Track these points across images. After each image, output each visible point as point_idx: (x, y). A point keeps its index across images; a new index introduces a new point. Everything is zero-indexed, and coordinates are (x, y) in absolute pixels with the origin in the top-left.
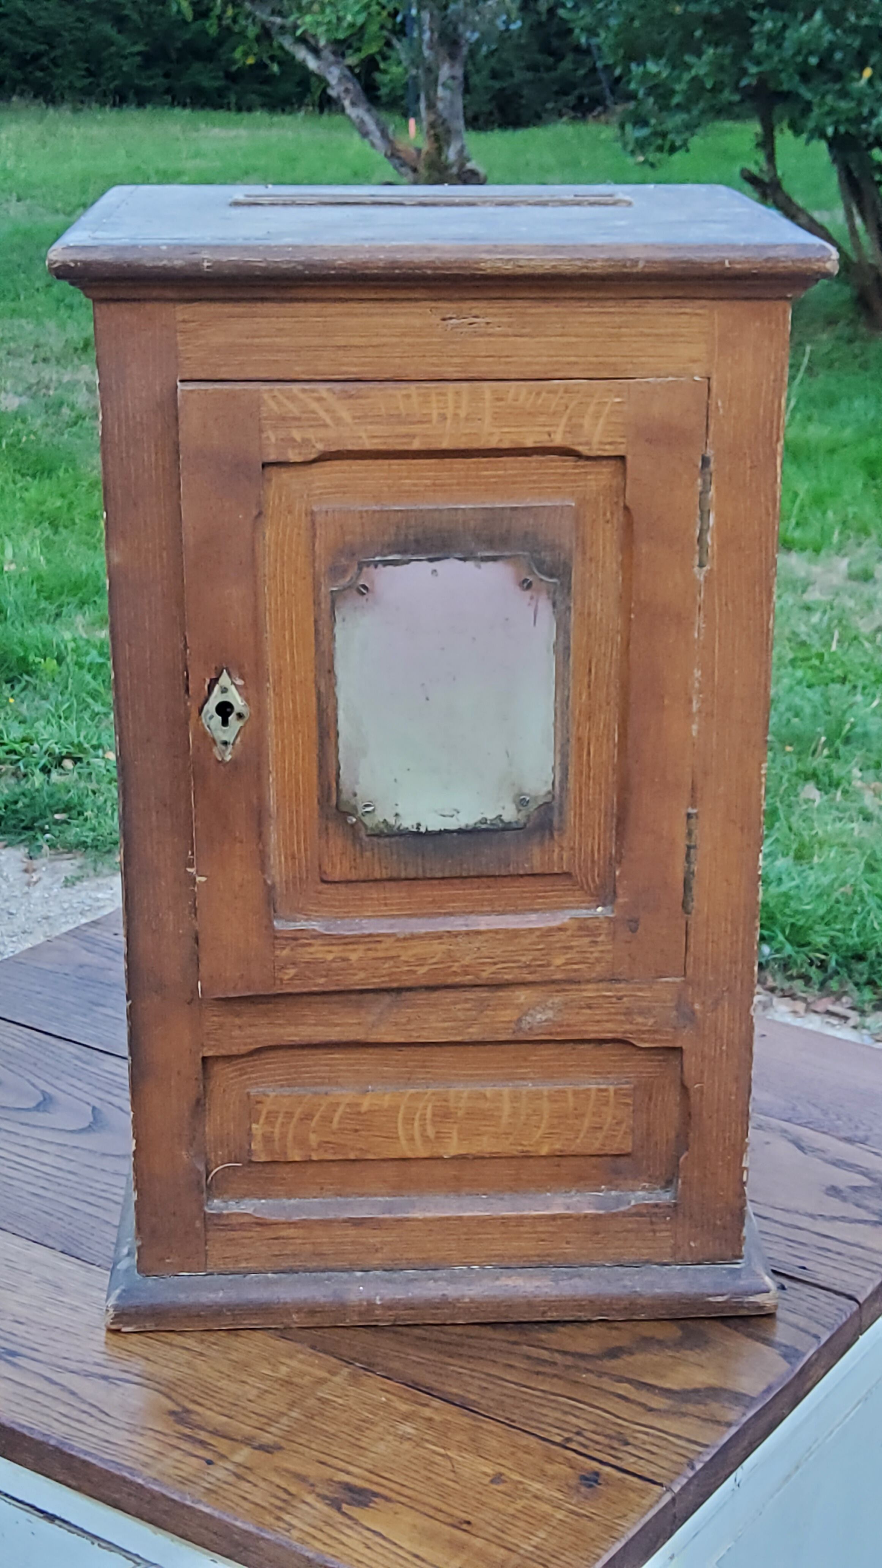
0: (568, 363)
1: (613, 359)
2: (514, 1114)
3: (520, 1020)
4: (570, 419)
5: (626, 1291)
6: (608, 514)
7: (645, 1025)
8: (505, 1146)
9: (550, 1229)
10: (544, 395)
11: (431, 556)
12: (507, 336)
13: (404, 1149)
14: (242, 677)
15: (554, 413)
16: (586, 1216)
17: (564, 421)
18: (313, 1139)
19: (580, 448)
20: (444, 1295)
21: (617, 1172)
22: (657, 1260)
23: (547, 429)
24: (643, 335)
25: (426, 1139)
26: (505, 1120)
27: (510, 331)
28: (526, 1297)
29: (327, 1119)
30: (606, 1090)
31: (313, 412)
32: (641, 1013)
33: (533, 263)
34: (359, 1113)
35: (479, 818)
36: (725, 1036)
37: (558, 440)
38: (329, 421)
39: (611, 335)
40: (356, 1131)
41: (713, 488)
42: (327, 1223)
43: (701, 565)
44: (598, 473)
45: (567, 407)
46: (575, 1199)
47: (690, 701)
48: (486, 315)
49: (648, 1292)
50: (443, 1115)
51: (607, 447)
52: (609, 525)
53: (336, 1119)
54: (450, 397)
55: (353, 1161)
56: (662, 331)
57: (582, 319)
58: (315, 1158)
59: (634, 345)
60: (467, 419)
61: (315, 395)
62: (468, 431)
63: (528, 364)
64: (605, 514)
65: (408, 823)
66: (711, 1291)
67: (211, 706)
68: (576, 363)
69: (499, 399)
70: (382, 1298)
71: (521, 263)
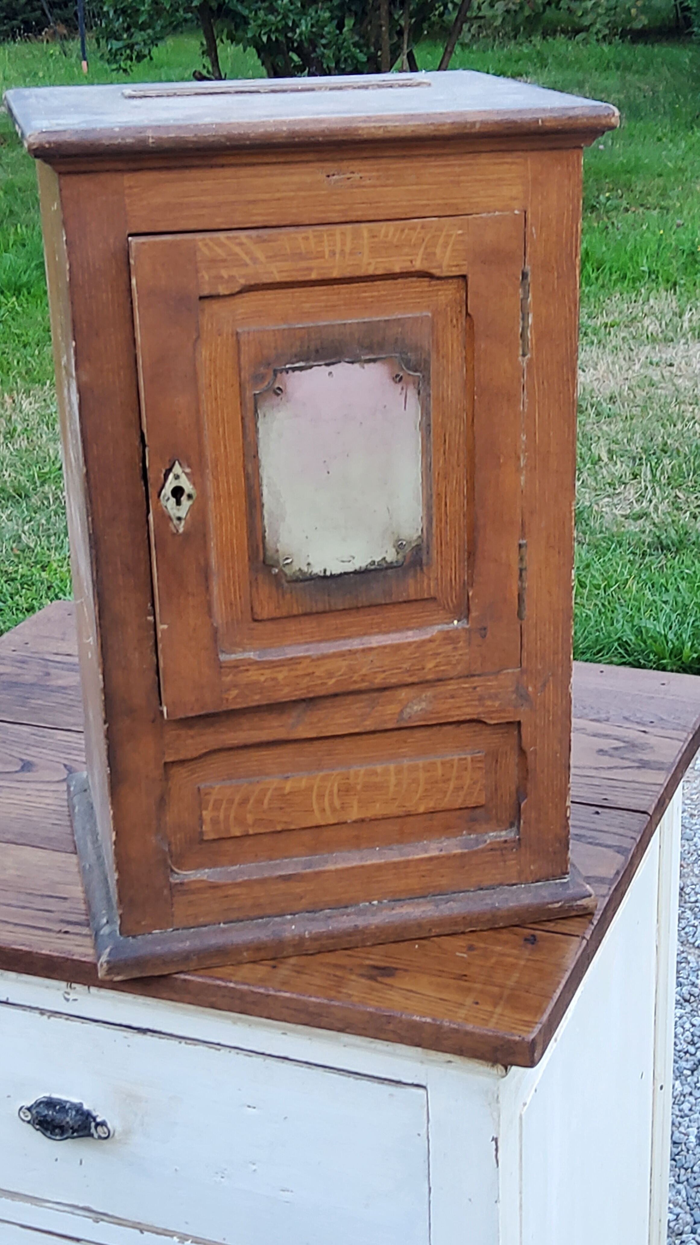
0: (422, 205)
1: (455, 201)
2: (398, 784)
3: (402, 712)
4: (426, 248)
5: (489, 907)
6: (455, 321)
7: (493, 706)
8: (393, 809)
9: (429, 867)
10: (406, 231)
11: (327, 362)
12: (374, 186)
13: (318, 819)
14: (189, 466)
15: (415, 245)
16: (455, 855)
17: (422, 249)
18: (250, 818)
19: (433, 271)
20: (355, 926)
21: (474, 820)
22: (508, 882)
23: (410, 258)
24: (476, 181)
25: (334, 810)
26: (392, 788)
27: (378, 183)
28: (416, 920)
29: (260, 801)
30: (465, 759)
31: (236, 254)
32: (490, 697)
33: (398, 129)
34: (284, 795)
35: (369, 561)
36: (551, 708)
37: (418, 265)
38: (248, 261)
39: (452, 182)
40: (281, 808)
41: (530, 295)
42: (263, 881)
43: (524, 355)
44: (446, 290)
45: (423, 240)
46: (445, 844)
47: (519, 458)
48: (360, 171)
49: (505, 906)
50: (346, 790)
51: (454, 269)
52: (455, 329)
53: (266, 801)
54: (338, 237)
55: (280, 832)
56: (490, 177)
57: (431, 171)
58: (251, 832)
59: (470, 189)
60: (351, 254)
61: (237, 241)
62: (351, 263)
63: (394, 207)
64: (452, 321)
65: (317, 570)
66: (550, 900)
67: (167, 490)
68: (428, 205)
69: (374, 237)
70: (310, 933)
71: (389, 129)
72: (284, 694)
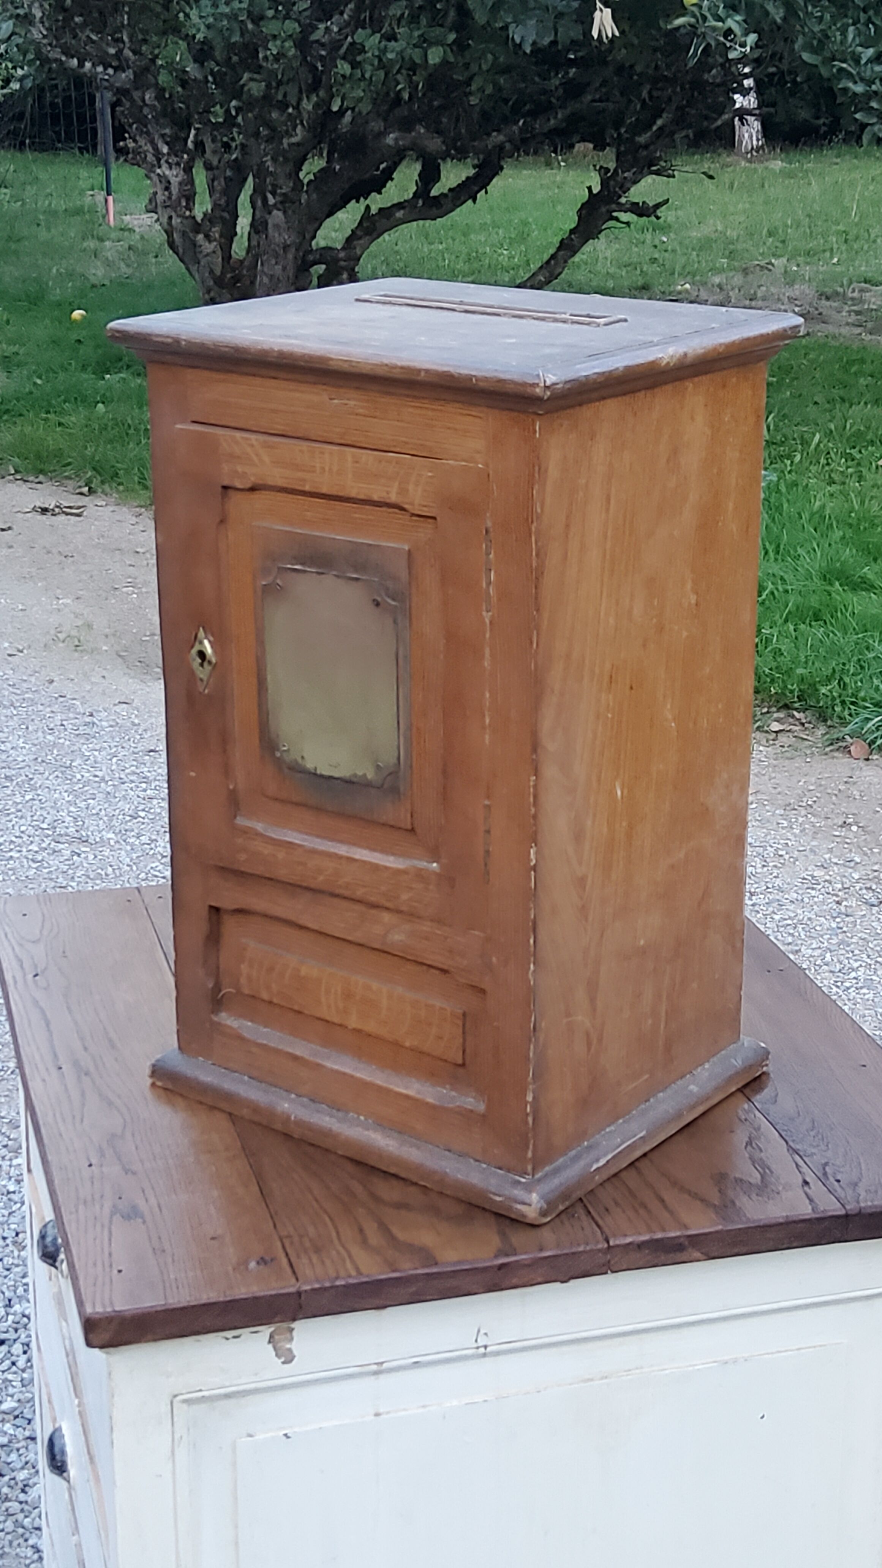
0: (401, 442)
1: (429, 443)
2: (390, 1008)
3: (385, 935)
4: (400, 484)
6: (432, 560)
7: (462, 963)
8: (384, 1032)
9: (406, 1105)
10: (383, 463)
11: (320, 571)
12: (366, 416)
13: (326, 1013)
14: (213, 635)
15: (390, 478)
16: (427, 1103)
17: (397, 484)
18: (274, 987)
19: (406, 506)
21: (455, 1077)
22: (473, 1156)
23: (386, 489)
24: (446, 427)
25: (338, 1010)
26: (384, 1011)
27: (367, 412)
29: (282, 974)
30: (445, 1009)
31: (248, 454)
32: (460, 954)
34: (301, 978)
35: (352, 772)
37: (393, 498)
38: (257, 462)
39: (427, 424)
40: (299, 990)
41: (492, 551)
43: (487, 611)
44: (423, 527)
45: (398, 475)
47: (484, 716)
48: (356, 399)
50: (348, 995)
51: (425, 509)
52: (433, 569)
53: (287, 977)
54: (327, 456)
55: (296, 1012)
56: (457, 426)
58: (277, 1001)
59: (441, 435)
60: (337, 474)
61: (249, 442)
62: (337, 482)
63: (378, 438)
64: (430, 560)
65: (309, 765)
67: (194, 651)
68: (404, 442)
69: (357, 462)
70: (295, 1117)
71: (354, 364)
72: (282, 873)
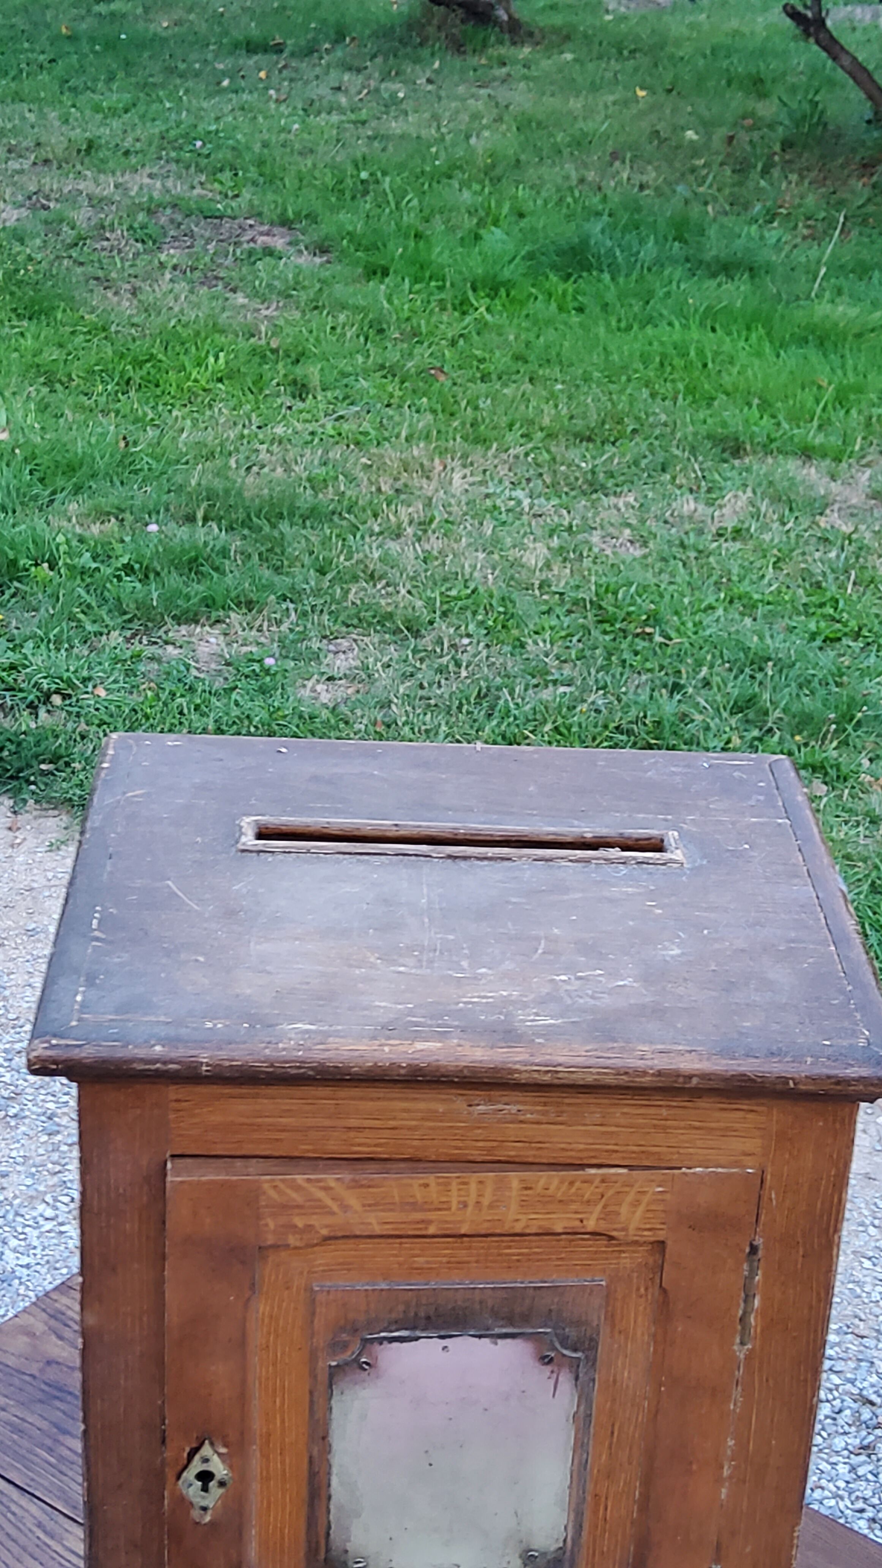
0: (607, 1151)
1: (657, 1150)
4: (605, 1207)
6: (642, 1290)
10: (578, 1184)
11: (442, 1333)
12: (540, 1123)
14: (226, 1446)
15: (588, 1201)
17: (599, 1207)
19: (614, 1233)
23: (579, 1216)
27: (543, 1119)
31: (320, 1200)
33: (573, 1076)
37: (588, 1225)
38: (335, 1208)
41: (759, 1272)
43: (742, 1343)
44: (634, 1252)
45: (603, 1196)
47: (721, 1467)
48: (518, 1103)
51: (646, 1233)
52: (643, 1300)
54: (473, 1186)
56: (714, 1125)
57: (625, 1110)
59: (681, 1137)
60: (491, 1206)
61: (322, 1184)
62: (489, 1218)
63: (563, 1149)
64: (638, 1289)
67: (190, 1474)
68: (616, 1151)
